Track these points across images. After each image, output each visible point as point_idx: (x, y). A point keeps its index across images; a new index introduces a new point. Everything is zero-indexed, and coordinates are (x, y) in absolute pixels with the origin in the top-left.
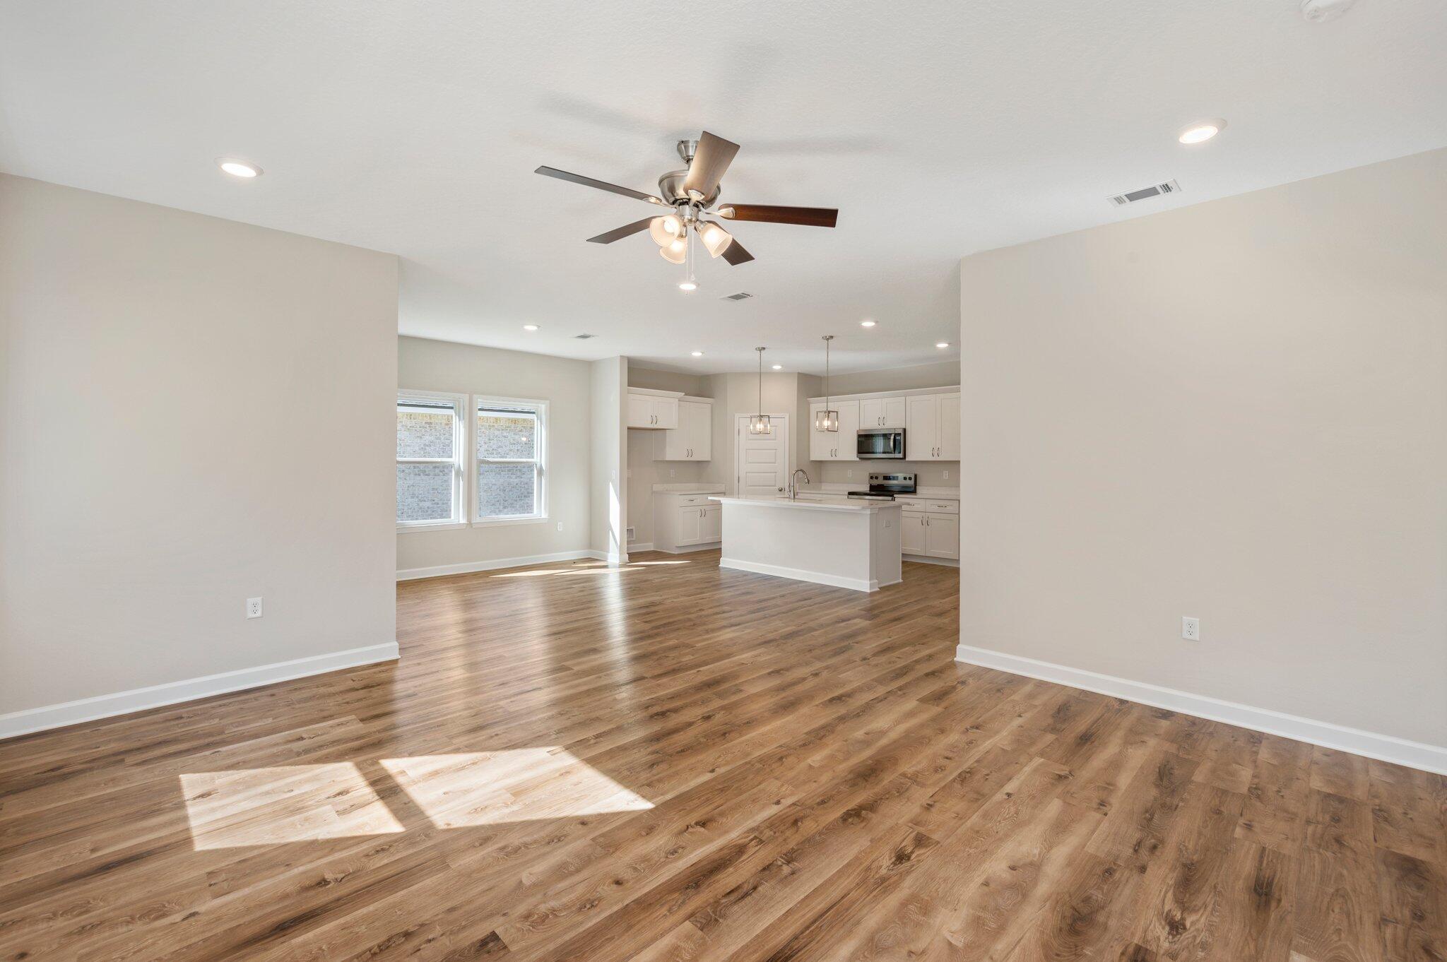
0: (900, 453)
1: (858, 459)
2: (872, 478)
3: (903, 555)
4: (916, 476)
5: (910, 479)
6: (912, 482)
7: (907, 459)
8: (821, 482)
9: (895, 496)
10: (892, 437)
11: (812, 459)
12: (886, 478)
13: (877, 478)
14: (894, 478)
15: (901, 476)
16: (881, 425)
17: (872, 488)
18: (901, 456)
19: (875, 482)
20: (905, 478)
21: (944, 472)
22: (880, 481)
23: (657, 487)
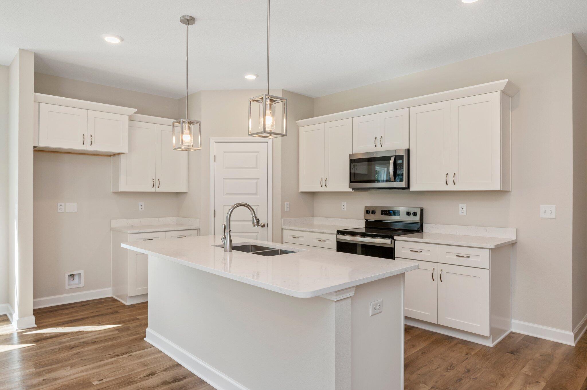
0: (401, 180)
1: (350, 190)
2: (368, 212)
3: (406, 318)
4: (422, 210)
5: (415, 214)
6: (417, 219)
7: (412, 189)
8: (313, 216)
9: (395, 238)
10: (392, 161)
11: (303, 189)
12: (386, 212)
13: (374, 212)
14: (395, 213)
15: (403, 210)
16: (378, 145)
17: (368, 224)
18: (403, 184)
19: (372, 218)
20: (408, 214)
21: (461, 205)
22: (378, 217)
23: (115, 224)
